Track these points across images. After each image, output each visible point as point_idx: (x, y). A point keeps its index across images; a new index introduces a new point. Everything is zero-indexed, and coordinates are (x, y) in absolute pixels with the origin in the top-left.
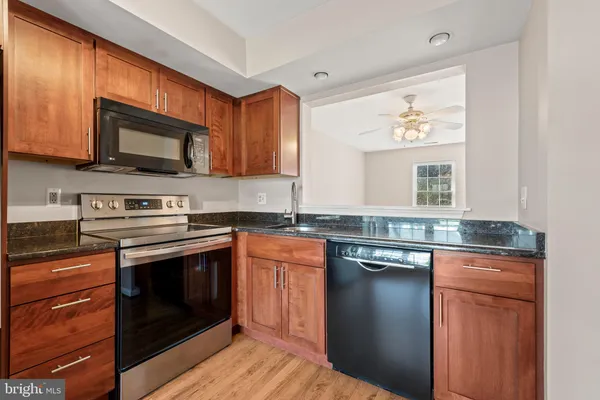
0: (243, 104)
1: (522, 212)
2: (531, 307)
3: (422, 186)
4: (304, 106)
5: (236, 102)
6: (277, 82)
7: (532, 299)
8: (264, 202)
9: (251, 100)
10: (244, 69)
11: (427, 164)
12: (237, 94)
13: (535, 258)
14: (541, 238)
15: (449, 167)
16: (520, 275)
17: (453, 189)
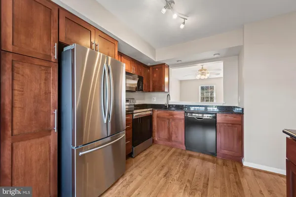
0: (151, 68)
1: (239, 103)
2: (240, 126)
3: (202, 94)
4: (170, 69)
5: (148, 67)
6: (164, 62)
7: (241, 124)
8: (155, 100)
9: (154, 67)
10: (155, 59)
11: (205, 86)
12: (149, 64)
13: (241, 114)
14: (243, 109)
15: (213, 87)
16: (238, 118)
17: (215, 95)
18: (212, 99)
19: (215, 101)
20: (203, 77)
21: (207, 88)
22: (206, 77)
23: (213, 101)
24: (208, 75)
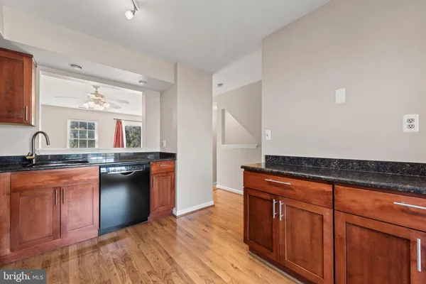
15: (94, 124)
16: (172, 165)
17: (96, 138)
18: (92, 143)
19: (97, 146)
20: (98, 107)
21: (83, 125)
22: (102, 108)
23: (94, 146)
24: (107, 105)
